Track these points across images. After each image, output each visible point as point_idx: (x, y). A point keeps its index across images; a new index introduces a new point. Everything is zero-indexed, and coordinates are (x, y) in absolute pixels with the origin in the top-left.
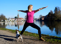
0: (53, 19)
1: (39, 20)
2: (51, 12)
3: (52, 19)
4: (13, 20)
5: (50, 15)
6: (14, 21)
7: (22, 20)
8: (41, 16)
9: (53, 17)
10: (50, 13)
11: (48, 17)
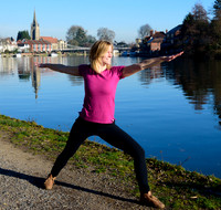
0: (207, 48)
1: (134, 48)
2: (199, 11)
3: (202, 49)
4: (11, 48)
5: (192, 30)
6: (16, 51)
7: (54, 46)
8: (145, 29)
9: (208, 40)
10: (190, 16)
11: (181, 36)
